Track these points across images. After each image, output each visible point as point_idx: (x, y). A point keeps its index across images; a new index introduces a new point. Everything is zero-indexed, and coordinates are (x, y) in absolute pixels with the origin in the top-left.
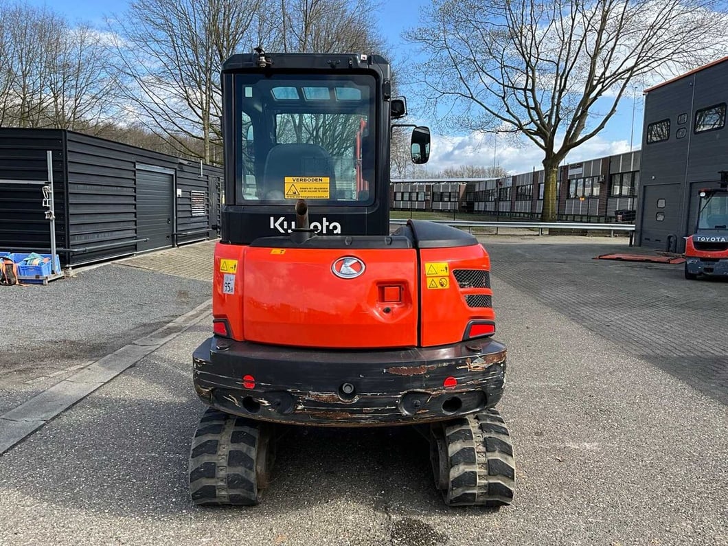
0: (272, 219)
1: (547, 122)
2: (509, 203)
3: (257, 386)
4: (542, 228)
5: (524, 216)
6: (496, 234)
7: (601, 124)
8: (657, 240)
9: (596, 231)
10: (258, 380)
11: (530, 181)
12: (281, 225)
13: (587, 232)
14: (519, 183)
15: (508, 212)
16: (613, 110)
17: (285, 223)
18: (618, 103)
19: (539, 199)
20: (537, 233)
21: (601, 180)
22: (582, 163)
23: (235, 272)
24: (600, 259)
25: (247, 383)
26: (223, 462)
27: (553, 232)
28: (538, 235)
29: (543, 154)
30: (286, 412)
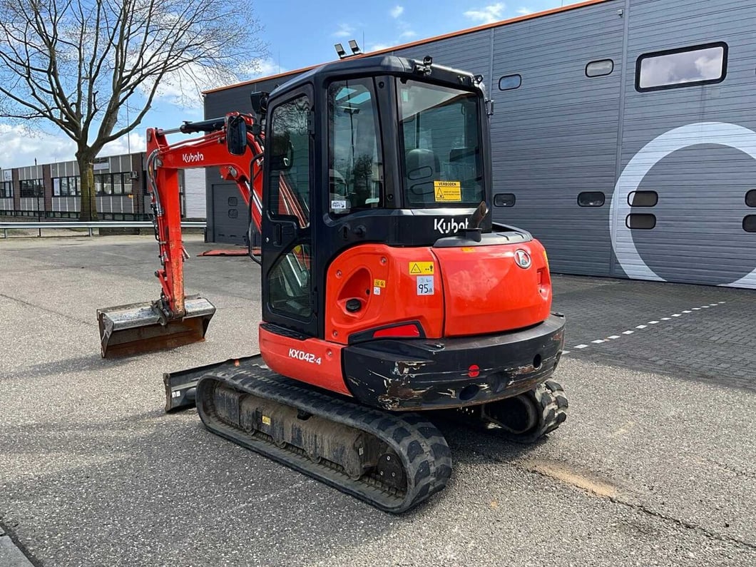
0: (436, 220)
1: (75, 111)
2: (10, 201)
3: (481, 373)
4: (92, 228)
5: (28, 215)
6: (40, 236)
7: (138, 119)
8: (231, 236)
9: (148, 230)
10: (482, 367)
11: (39, 175)
12: (442, 226)
13: (139, 231)
14: (23, 177)
15: (11, 211)
16: (148, 106)
17: (444, 224)
18: (153, 99)
19: (53, 196)
20: (88, 233)
21: (134, 176)
22: (108, 158)
23: (433, 273)
24: (204, 255)
25: (472, 373)
26: (430, 458)
27: (104, 232)
28: (89, 236)
29: (74, 146)
30: (498, 391)
